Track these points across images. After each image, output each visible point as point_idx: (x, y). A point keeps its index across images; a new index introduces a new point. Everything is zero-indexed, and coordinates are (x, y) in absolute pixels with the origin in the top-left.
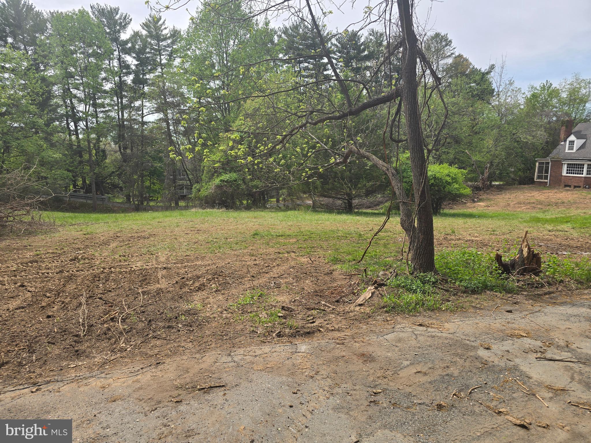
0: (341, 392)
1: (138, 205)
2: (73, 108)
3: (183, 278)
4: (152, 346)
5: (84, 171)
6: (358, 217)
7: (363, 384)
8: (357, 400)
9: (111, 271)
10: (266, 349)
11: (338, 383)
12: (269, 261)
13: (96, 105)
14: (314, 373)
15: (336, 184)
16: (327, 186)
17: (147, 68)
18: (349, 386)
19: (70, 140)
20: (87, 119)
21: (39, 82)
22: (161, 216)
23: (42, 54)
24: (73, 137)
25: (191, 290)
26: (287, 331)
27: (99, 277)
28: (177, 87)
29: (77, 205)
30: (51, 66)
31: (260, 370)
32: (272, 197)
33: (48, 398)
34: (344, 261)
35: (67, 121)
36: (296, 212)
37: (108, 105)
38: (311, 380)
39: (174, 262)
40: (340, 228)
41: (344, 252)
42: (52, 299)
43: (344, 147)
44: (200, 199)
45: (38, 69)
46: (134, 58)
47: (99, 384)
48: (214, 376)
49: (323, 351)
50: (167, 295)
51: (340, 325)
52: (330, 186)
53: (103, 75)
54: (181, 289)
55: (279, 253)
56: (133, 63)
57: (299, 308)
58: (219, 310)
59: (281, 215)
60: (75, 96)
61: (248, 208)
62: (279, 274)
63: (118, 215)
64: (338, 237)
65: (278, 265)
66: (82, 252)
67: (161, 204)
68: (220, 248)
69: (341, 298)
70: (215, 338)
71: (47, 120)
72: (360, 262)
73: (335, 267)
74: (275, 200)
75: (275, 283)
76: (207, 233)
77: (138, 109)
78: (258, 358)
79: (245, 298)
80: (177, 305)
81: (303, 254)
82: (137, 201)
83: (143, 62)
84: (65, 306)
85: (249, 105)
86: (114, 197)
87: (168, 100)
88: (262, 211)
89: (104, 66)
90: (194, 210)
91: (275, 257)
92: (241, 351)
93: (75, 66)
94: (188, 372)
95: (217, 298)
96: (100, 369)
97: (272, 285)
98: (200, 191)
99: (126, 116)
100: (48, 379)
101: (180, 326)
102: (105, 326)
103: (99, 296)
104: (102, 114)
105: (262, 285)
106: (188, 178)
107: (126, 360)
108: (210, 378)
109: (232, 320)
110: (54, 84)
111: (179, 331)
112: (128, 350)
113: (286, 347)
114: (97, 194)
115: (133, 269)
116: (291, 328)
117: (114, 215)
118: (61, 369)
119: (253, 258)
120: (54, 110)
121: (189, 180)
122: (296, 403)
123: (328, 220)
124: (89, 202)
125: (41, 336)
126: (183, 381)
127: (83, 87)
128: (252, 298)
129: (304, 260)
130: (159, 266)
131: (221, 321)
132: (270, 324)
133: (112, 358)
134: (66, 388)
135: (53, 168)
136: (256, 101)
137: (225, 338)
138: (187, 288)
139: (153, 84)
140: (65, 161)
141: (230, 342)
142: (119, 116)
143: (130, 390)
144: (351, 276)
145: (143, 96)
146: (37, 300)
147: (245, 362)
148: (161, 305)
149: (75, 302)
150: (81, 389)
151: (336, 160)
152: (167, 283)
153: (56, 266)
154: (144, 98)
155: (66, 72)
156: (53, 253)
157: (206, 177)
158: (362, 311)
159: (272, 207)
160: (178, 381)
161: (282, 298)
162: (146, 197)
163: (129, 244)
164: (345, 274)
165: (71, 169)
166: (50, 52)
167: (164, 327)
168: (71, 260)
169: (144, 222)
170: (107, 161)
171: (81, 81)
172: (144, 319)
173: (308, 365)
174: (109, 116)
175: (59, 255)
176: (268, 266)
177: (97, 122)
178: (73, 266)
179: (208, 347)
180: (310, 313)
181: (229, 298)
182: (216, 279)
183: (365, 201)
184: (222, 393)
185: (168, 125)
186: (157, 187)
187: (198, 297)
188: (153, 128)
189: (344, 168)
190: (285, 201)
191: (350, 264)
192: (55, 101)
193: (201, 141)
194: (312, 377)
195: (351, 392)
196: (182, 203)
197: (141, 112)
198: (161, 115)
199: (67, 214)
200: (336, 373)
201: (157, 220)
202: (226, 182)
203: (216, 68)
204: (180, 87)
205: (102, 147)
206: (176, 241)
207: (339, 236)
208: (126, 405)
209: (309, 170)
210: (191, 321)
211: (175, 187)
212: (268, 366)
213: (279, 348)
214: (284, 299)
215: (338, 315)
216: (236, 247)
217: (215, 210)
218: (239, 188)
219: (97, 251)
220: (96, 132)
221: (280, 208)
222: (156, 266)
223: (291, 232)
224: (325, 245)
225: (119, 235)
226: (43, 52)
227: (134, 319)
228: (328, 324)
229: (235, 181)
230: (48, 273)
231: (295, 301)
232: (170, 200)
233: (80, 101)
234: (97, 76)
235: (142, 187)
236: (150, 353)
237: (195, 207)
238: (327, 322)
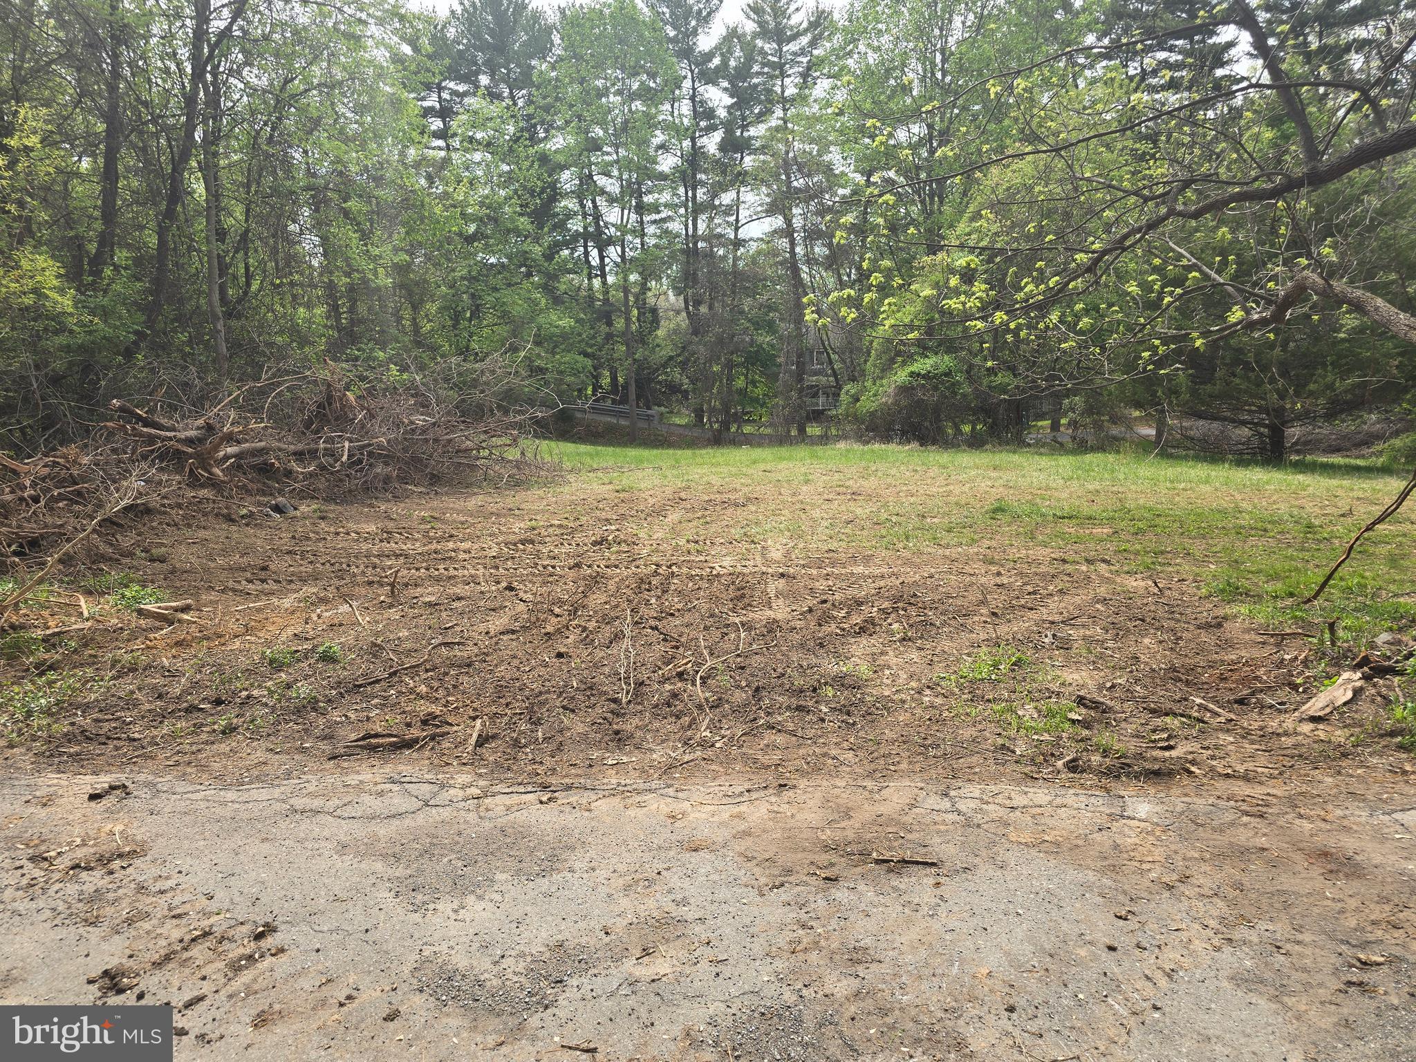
0: (1255, 939)
1: (719, 431)
2: (597, 216)
3: (825, 602)
4: (768, 746)
5: (615, 355)
6: (1301, 477)
7: (1325, 933)
8: (1305, 970)
9: (673, 573)
10: (1040, 795)
11: (1249, 916)
12: (1036, 580)
13: (642, 208)
14: (1175, 877)
15: (1237, 381)
16: (1208, 387)
17: (752, 112)
18: (1281, 929)
19: (591, 288)
20: (623, 241)
21: (536, 165)
22: (770, 457)
23: (542, 102)
24: (597, 283)
25: (844, 630)
26: (1096, 759)
27: (650, 583)
28: (818, 151)
29: (600, 429)
30: (559, 128)
31: (1026, 844)
32: (1041, 417)
33: (571, 819)
34: (1260, 597)
35: (586, 247)
36: (1111, 458)
37: (666, 206)
38: (1166, 894)
39: (802, 562)
40: (1244, 505)
41: (1259, 571)
42: (564, 620)
43: (1274, 278)
44: (857, 419)
45: (533, 139)
46: (725, 89)
47: (665, 810)
48: (909, 836)
49: (1202, 825)
50: (790, 636)
51: (1250, 766)
52: (1218, 387)
53: (659, 137)
54: (820, 625)
55: (1064, 561)
56: (722, 104)
57: (1126, 705)
58: (914, 684)
59: (1066, 462)
60: (602, 192)
61: (976, 443)
62: (1065, 614)
63: (679, 452)
64: (1239, 530)
65: (1061, 591)
66: (613, 528)
67: (769, 431)
68: (907, 538)
69: (1253, 694)
70: (908, 750)
71: (549, 247)
72: (1309, 600)
73: (1229, 610)
74: (1047, 423)
75: (1054, 635)
76: (874, 500)
77: (728, 210)
78: (1018, 813)
79: (980, 664)
80: (814, 661)
81: (1133, 567)
82: (717, 421)
83: (743, 97)
84: (587, 636)
85: (996, 178)
86: (671, 412)
87: (795, 184)
88: (1014, 452)
89: (661, 118)
90: (842, 445)
91: (1052, 571)
92: (975, 790)
93: (603, 124)
94: (850, 817)
95: (908, 656)
96: (664, 777)
97: (1046, 640)
98: (858, 400)
99: (702, 227)
100: (567, 780)
101: (825, 709)
102: (668, 687)
103: (653, 623)
104: (654, 227)
105: (1019, 636)
106: (833, 369)
107: (713, 767)
108: (901, 841)
109: (946, 714)
110: (563, 167)
111: (823, 720)
112: (718, 745)
113: (1092, 800)
114: (638, 406)
115: (715, 572)
116: (1105, 753)
117: (671, 451)
118: (591, 766)
119: (994, 569)
120: (561, 226)
121: (835, 374)
122: (1124, 941)
123: (1207, 482)
124: (623, 422)
125: (548, 692)
126: (838, 835)
127: (619, 170)
128: (995, 666)
129: (1136, 584)
130: (770, 570)
131: (918, 711)
132: (1046, 737)
133: (687, 758)
134: (602, 806)
135: (558, 350)
136: (1014, 167)
137: (932, 752)
138: (833, 626)
139: (763, 149)
140: (580, 335)
141: (945, 764)
142: (687, 230)
143: (725, 833)
144: (1281, 639)
145: (741, 178)
146: (538, 619)
147: (987, 819)
148: (779, 656)
149: (607, 631)
150: (631, 812)
151: (1248, 311)
152: (789, 610)
153: (568, 554)
154: (742, 183)
155: (587, 139)
156: (560, 526)
157: (875, 366)
158: (1322, 735)
159: (1039, 444)
160: (828, 832)
161: (1076, 676)
162: (736, 414)
163: (704, 516)
164: (1264, 630)
165: (589, 350)
166: (557, 99)
167: (789, 708)
168: (595, 543)
169: (734, 470)
170: (659, 333)
171: (615, 157)
172: (744, 684)
173: (1159, 854)
174: (666, 232)
175: (573, 531)
176: (1034, 593)
177: (643, 245)
178: (598, 556)
179: (892, 768)
180: (1159, 721)
181: (935, 659)
182: (902, 613)
183: (1324, 430)
184: (932, 881)
185: (793, 244)
186: (759, 391)
187: (860, 648)
188: (759, 252)
189: (1272, 336)
190: (1076, 428)
191: (1279, 605)
192: (562, 204)
193: (876, 278)
194: (1170, 887)
195: (1288, 946)
196: (814, 430)
197: (734, 217)
198: (778, 222)
199: (583, 448)
200: (1239, 887)
201: (762, 466)
202: (924, 377)
203: (915, 93)
204: (824, 150)
205: (651, 300)
206: (803, 516)
207: (1243, 527)
208: (719, 864)
209: (1163, 344)
210: (847, 703)
211: (801, 391)
212: (1047, 838)
213: (1071, 797)
214: (1082, 678)
215: (1244, 737)
216: (947, 538)
217: (892, 447)
218: (955, 393)
219: (643, 528)
220: (641, 270)
221: (1062, 445)
222: (764, 569)
223: (1095, 508)
224: (1198, 548)
225: (683, 495)
226: (544, 98)
227: (724, 680)
228: (1213, 757)
229: (946, 375)
230: (553, 567)
231: (1113, 686)
232: (789, 421)
233: (612, 200)
234: (646, 142)
235: (730, 391)
236: (765, 760)
237: (845, 437)
238: (1210, 752)
